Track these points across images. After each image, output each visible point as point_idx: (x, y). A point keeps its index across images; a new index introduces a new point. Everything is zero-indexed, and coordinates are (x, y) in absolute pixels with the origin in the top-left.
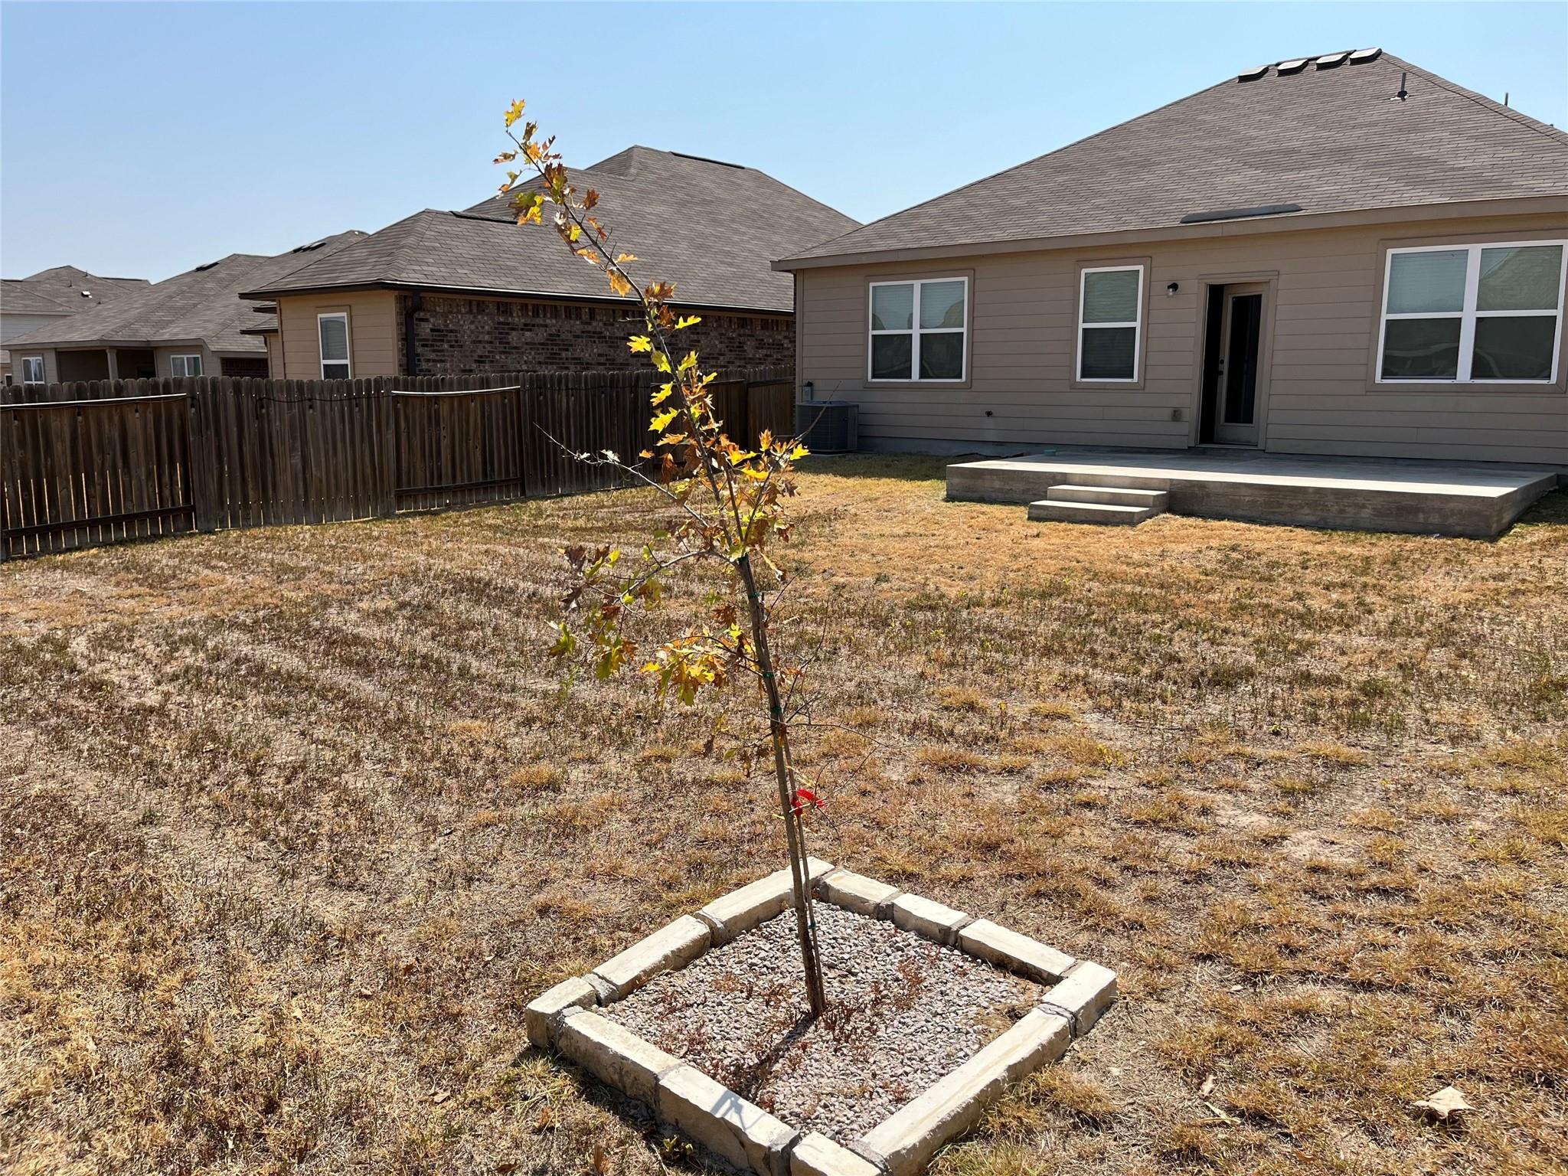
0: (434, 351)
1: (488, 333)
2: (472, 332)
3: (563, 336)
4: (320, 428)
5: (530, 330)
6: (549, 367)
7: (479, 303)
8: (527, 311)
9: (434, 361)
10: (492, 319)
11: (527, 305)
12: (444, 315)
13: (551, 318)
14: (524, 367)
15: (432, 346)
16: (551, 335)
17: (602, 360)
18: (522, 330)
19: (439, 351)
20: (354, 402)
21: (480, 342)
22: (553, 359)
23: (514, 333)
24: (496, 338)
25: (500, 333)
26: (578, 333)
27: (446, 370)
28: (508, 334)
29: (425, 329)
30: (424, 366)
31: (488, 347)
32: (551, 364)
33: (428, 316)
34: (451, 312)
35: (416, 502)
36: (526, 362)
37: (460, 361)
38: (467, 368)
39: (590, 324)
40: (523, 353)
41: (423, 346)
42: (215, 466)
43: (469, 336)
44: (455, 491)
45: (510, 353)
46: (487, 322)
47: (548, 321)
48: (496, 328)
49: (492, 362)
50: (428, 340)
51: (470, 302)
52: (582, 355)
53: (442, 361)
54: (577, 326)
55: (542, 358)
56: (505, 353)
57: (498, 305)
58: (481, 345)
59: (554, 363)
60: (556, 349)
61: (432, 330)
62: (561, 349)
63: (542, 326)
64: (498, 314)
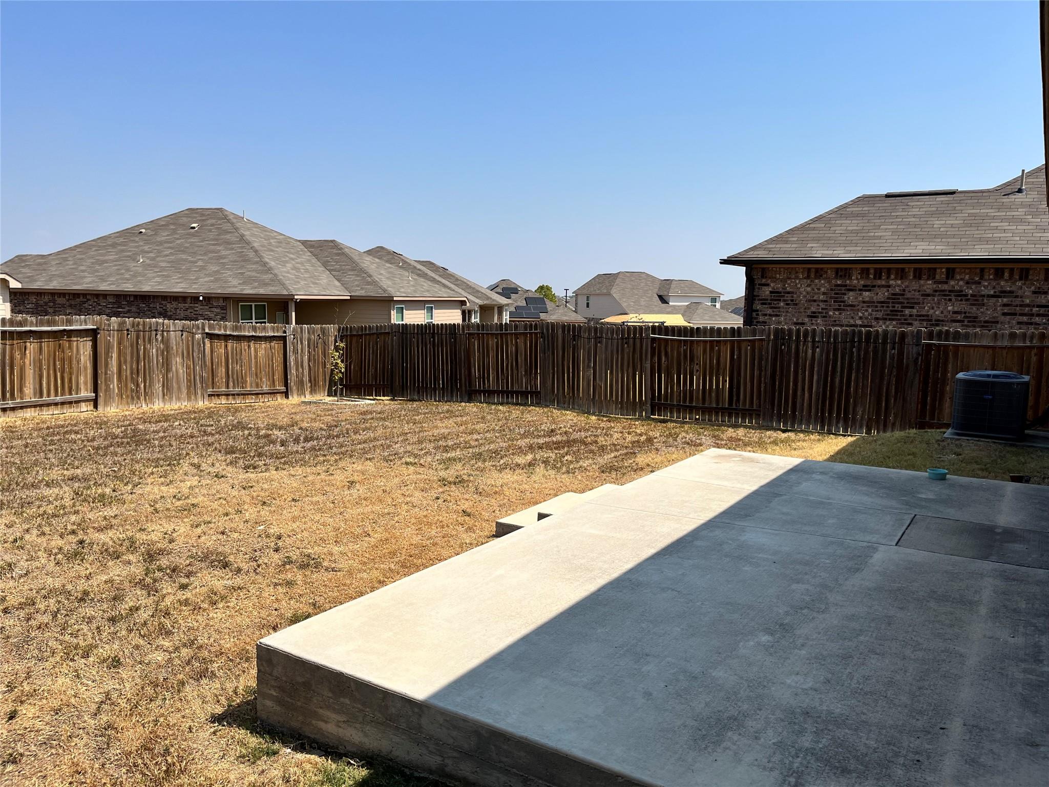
0: (771, 308)
1: (824, 294)
2: (808, 293)
5: (869, 290)
6: (888, 323)
7: (817, 270)
8: (868, 274)
9: (770, 315)
10: (829, 282)
11: (868, 269)
12: (784, 281)
13: (896, 279)
14: (859, 322)
15: (770, 304)
16: (893, 294)
18: (860, 290)
19: (776, 308)
20: (625, 341)
21: (815, 301)
22: (892, 315)
23: (851, 293)
24: (831, 298)
25: (837, 294)
26: (928, 291)
27: (779, 323)
28: (845, 294)
29: (766, 292)
30: (761, 319)
31: (822, 305)
32: (890, 319)
33: (769, 281)
34: (790, 278)
35: (671, 413)
36: (861, 318)
37: (793, 316)
38: (800, 321)
39: (946, 283)
40: (858, 310)
41: (763, 304)
42: (551, 371)
43: (805, 296)
44: (704, 410)
45: (844, 310)
46: (823, 285)
47: (891, 282)
48: (832, 290)
49: (824, 317)
50: (767, 300)
51: (809, 269)
52: (931, 312)
53: (777, 316)
54: (929, 285)
55: (879, 315)
56: (839, 310)
57: (837, 271)
58: (816, 304)
59: (893, 320)
60: (898, 307)
61: (771, 292)
62: (903, 307)
63: (883, 286)
64: (836, 277)
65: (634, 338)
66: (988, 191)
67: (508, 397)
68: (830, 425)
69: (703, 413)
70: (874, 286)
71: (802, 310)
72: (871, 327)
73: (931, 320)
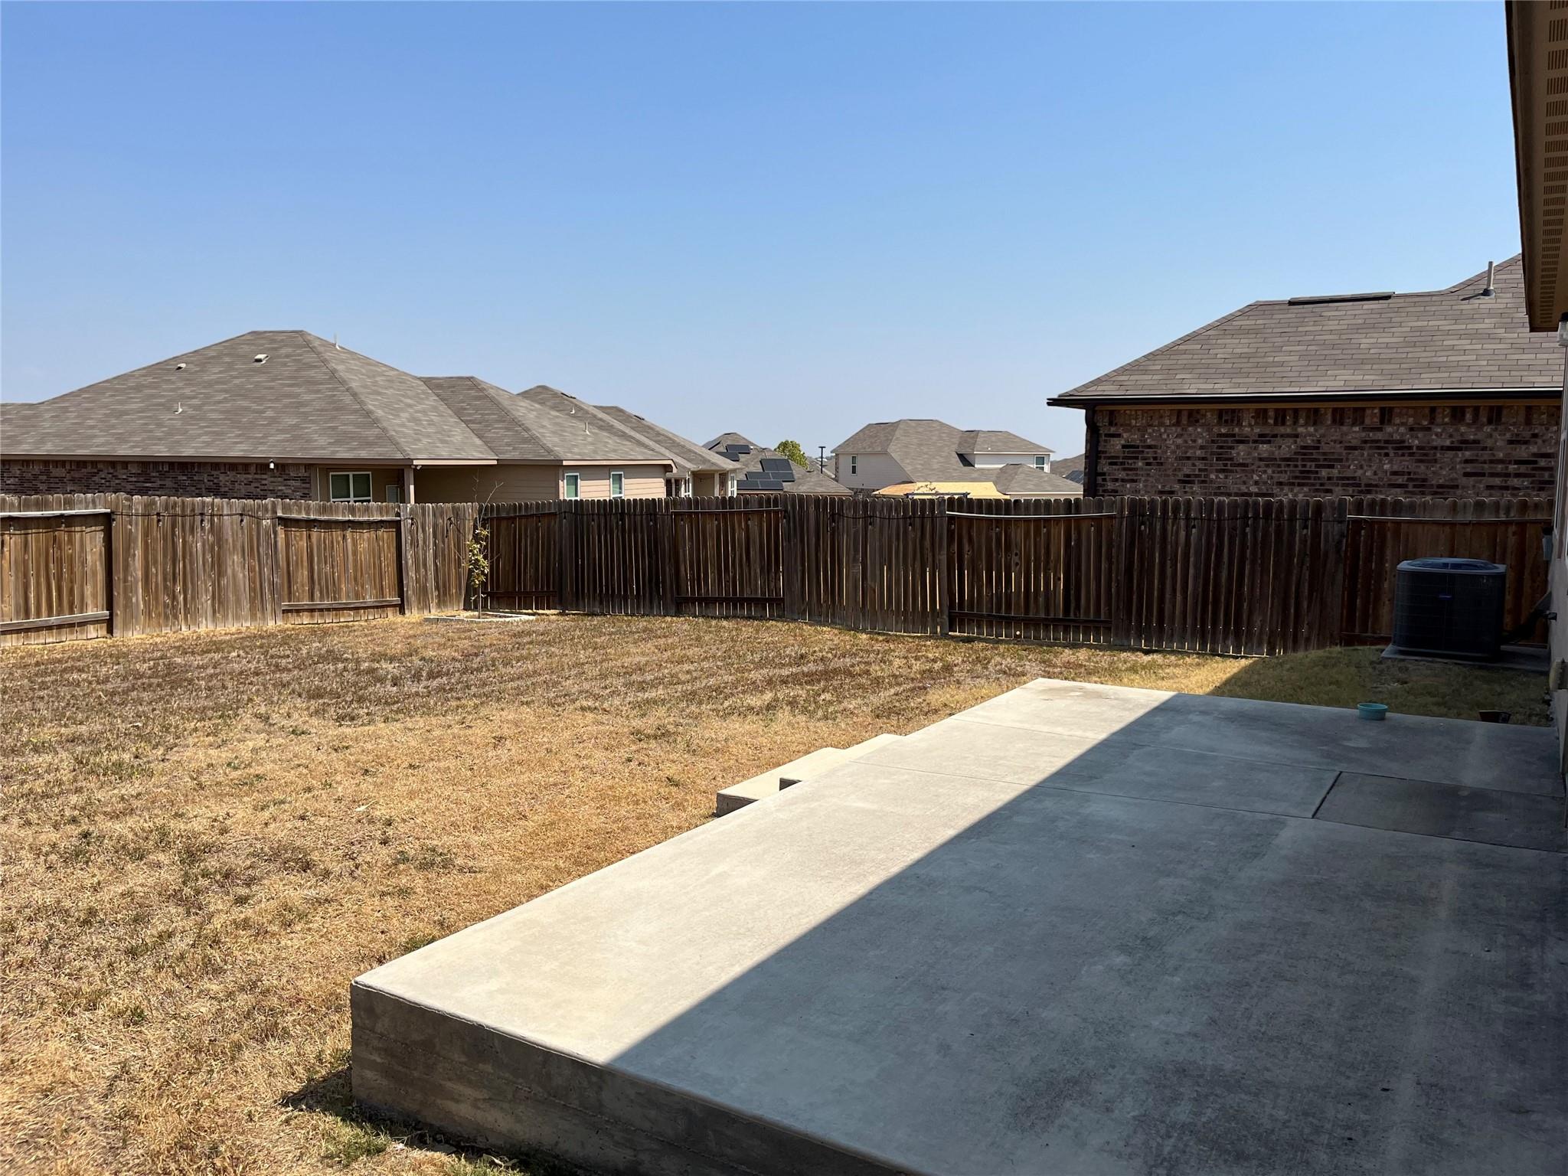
0: (1125, 470)
1: (1202, 447)
2: (1178, 447)
3: (1325, 448)
4: (877, 544)
5: (1269, 442)
6: (1297, 489)
7: (1191, 413)
8: (1266, 418)
9: (1123, 480)
10: (1210, 431)
11: (1265, 411)
12: (1142, 430)
13: (1306, 425)
14: (1254, 489)
15: (1122, 463)
16: (1303, 447)
17: (1400, 480)
18: (1255, 442)
19: (1131, 470)
21: (1188, 458)
22: (1303, 478)
23: (1241, 447)
24: (1212, 453)
25: (1221, 447)
26: (1354, 443)
27: (1137, 492)
28: (1232, 448)
29: (1116, 446)
30: (1110, 486)
31: (1200, 465)
32: (1299, 485)
33: (1120, 431)
34: (1151, 426)
35: (980, 627)
36: (1256, 483)
37: (1157, 481)
39: (1380, 429)
40: (1253, 471)
41: (1111, 464)
42: (799, 568)
43: (1173, 452)
44: (1030, 623)
45: (1232, 471)
46: (1200, 435)
47: (1300, 430)
48: (1213, 441)
49: (1204, 482)
50: (1118, 457)
51: (1180, 412)
52: (1359, 472)
53: (1133, 481)
54: (1355, 433)
55: (1284, 478)
56: (1223, 471)
57: (1221, 413)
58: (1190, 462)
59: (1303, 485)
60: (1311, 466)
61: (1124, 447)
62: (1317, 466)
63: (1289, 436)
64: (1219, 423)
65: (923, 517)
66: (1440, 294)
67: (735, 608)
68: (1214, 642)
69: (1027, 627)
70: (1275, 436)
71: (1170, 472)
72: (1272, 495)
73: (1359, 485)
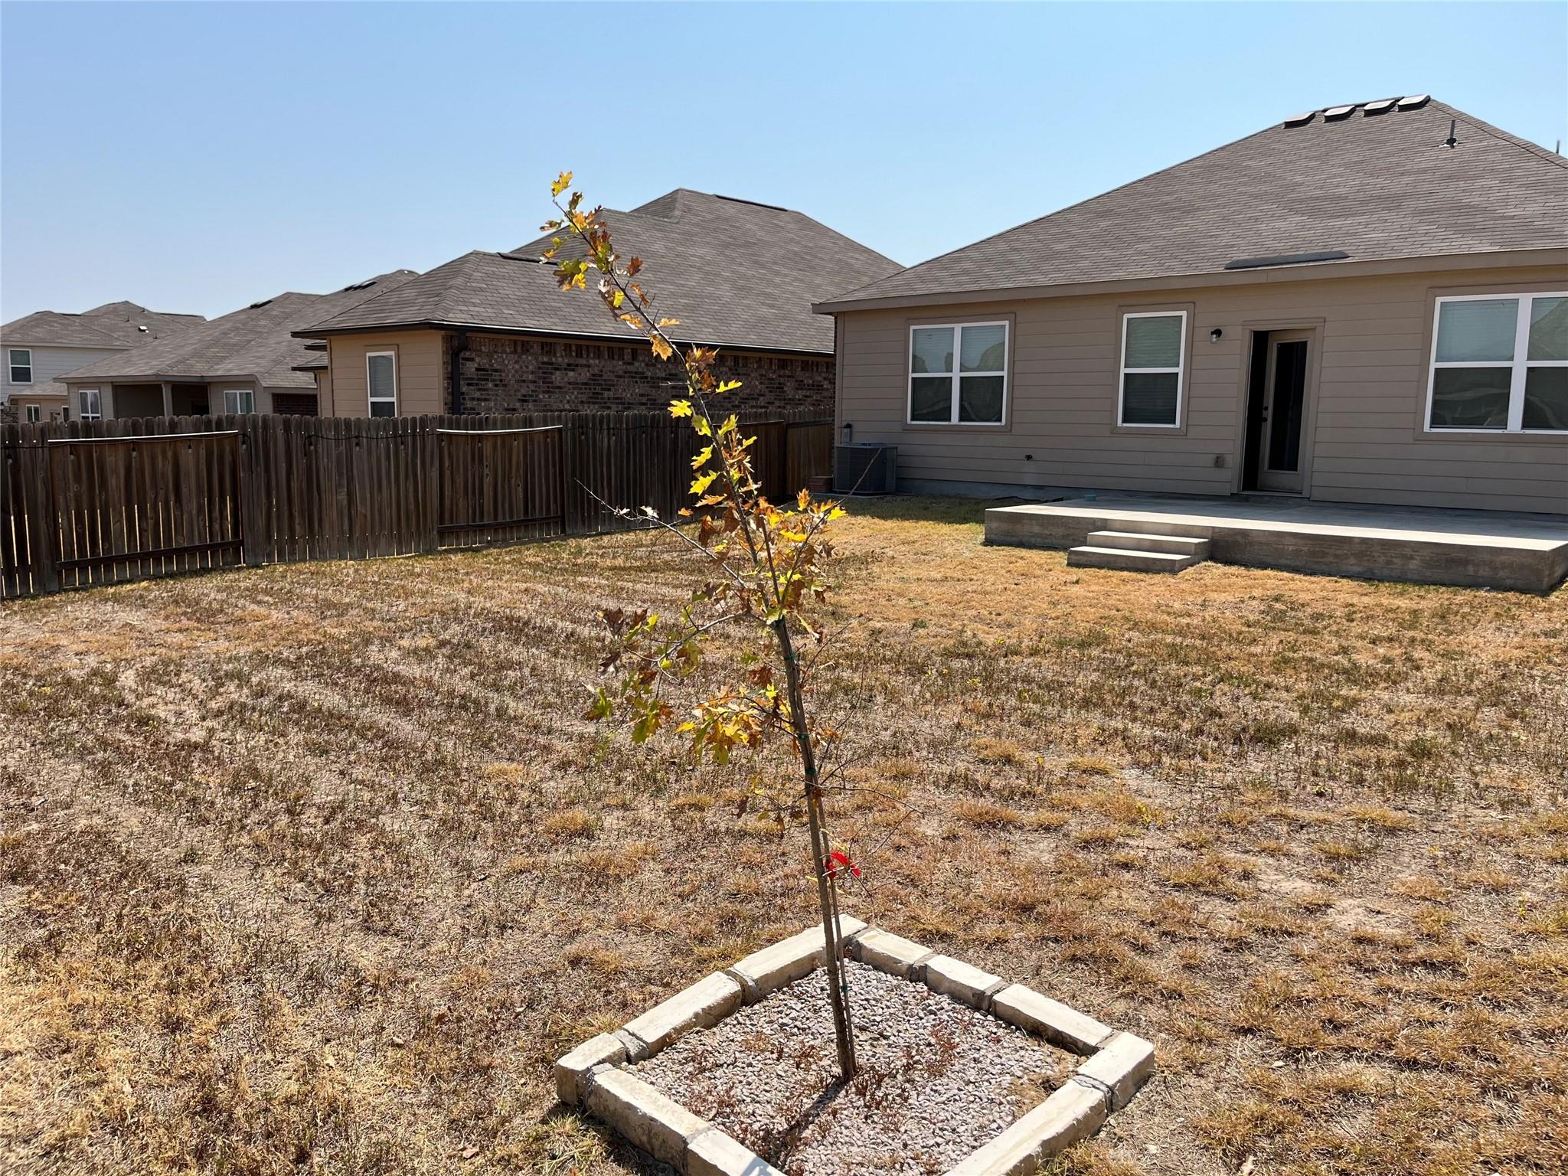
0: (479, 390)
1: (532, 373)
2: (516, 372)
3: (605, 377)
4: (366, 465)
5: (573, 370)
6: (592, 406)
7: (523, 344)
8: (571, 351)
9: (478, 400)
10: (536, 359)
12: (490, 355)
13: (594, 358)
14: (567, 407)
15: (477, 384)
16: (594, 375)
17: (644, 400)
18: (565, 369)
19: (484, 390)
20: (399, 439)
21: (524, 381)
22: (595, 398)
23: (558, 373)
24: (540, 378)
25: (544, 373)
26: (620, 373)
28: (551, 373)
29: (470, 368)
30: (469, 404)
31: (532, 386)
32: (593, 403)
33: (473, 356)
34: (496, 352)
35: (458, 538)
37: (504, 400)
38: (511, 406)
39: (632, 364)
40: (566, 393)
41: (468, 384)
42: (264, 501)
43: (513, 376)
44: (496, 528)
46: (531, 362)
47: (591, 361)
48: (540, 368)
49: (535, 401)
50: (472, 379)
51: (515, 342)
52: (624, 394)
53: (486, 400)
54: (619, 366)
55: (584, 398)
56: (548, 392)
57: (543, 345)
58: (525, 385)
59: (596, 403)
60: (598, 389)
61: (477, 370)
62: (603, 389)
63: (585, 366)
64: (542, 354)
65: (414, 435)
69: (496, 530)
70: (577, 365)
71: (512, 393)
72: (578, 411)
73: (623, 403)
